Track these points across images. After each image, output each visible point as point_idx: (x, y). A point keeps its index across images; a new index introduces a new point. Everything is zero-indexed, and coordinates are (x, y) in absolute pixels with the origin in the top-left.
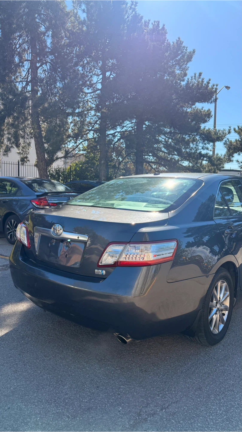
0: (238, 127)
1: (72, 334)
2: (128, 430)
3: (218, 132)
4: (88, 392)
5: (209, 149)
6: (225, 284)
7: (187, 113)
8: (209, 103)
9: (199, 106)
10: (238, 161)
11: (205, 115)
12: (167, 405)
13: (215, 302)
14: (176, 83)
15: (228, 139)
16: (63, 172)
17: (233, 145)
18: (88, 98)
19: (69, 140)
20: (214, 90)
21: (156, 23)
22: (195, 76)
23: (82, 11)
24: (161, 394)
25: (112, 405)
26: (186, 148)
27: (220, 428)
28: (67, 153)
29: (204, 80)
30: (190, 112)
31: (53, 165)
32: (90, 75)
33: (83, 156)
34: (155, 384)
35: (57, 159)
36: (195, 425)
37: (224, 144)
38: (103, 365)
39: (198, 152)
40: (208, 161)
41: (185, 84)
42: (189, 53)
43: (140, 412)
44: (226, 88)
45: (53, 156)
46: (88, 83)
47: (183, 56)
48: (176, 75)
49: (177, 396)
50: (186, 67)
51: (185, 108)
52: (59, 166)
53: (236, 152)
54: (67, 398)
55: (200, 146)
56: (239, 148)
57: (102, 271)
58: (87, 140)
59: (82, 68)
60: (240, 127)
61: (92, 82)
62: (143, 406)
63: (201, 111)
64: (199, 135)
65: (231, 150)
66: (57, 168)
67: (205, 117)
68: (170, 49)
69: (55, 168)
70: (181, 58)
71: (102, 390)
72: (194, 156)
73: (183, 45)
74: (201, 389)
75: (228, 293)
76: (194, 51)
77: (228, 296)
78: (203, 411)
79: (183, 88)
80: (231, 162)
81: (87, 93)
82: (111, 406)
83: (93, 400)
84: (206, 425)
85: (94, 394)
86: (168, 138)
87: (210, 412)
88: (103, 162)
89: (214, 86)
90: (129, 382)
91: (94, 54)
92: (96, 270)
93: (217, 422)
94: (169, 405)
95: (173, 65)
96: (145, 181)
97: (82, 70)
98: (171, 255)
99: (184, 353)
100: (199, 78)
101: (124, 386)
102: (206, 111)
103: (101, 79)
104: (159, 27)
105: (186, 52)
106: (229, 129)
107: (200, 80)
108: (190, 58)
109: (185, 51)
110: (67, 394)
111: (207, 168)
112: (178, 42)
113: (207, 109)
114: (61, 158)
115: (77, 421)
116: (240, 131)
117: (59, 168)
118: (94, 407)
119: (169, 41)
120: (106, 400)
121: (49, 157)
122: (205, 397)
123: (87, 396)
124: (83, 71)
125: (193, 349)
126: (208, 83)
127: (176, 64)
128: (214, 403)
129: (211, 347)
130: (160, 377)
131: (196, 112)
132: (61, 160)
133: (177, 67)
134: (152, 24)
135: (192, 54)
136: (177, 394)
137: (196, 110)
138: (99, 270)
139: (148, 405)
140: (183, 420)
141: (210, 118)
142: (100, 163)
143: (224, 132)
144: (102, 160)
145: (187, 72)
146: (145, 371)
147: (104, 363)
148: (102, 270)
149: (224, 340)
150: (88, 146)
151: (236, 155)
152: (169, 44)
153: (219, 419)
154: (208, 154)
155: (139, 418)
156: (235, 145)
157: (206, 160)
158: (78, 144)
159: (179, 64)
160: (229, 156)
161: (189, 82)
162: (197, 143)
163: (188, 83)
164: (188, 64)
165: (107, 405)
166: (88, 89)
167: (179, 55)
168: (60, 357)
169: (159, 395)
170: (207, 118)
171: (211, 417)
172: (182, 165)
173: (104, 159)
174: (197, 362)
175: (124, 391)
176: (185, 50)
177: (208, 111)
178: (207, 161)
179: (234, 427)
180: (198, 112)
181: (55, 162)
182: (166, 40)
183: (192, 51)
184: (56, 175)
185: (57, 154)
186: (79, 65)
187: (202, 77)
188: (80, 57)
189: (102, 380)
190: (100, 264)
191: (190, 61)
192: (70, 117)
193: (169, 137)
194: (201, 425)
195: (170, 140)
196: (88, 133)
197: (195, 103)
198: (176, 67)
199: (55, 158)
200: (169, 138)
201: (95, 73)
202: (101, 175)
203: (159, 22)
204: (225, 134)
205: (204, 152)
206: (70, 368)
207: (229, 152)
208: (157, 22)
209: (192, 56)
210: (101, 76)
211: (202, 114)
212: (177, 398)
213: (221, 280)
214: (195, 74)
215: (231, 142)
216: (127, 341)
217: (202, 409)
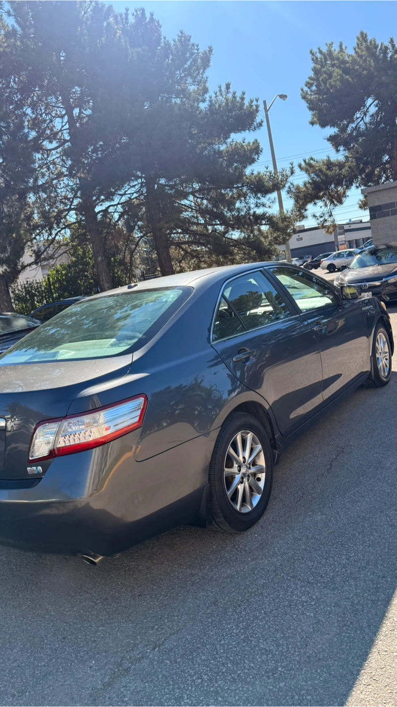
0: (305, 161)
1: (36, 564)
2: (100, 691)
3: (274, 175)
4: (48, 650)
5: (267, 206)
6: (250, 436)
7: (220, 153)
8: (251, 131)
9: (236, 138)
10: (314, 216)
11: (251, 151)
12: (163, 639)
13: (237, 466)
14: (192, 106)
15: (292, 184)
16: (38, 288)
17: (302, 191)
18: (54, 157)
19: (38, 231)
20: (254, 107)
21: (138, 13)
22: (220, 91)
23: (6, 14)
24: (157, 625)
25: (81, 660)
26: (231, 210)
27: (233, 655)
28: (38, 254)
29: (236, 94)
30: (225, 151)
31: (20, 279)
32: (48, 118)
33: (66, 254)
34: (151, 612)
35: (24, 267)
36: (198, 659)
37: (288, 193)
38: (76, 601)
39: (252, 212)
40: (269, 224)
41: (207, 106)
42: (203, 54)
43: (121, 661)
44: (281, 98)
45: (16, 265)
46: (48, 132)
47: (195, 61)
48: (190, 94)
49: (180, 622)
50: (202, 77)
51: (216, 145)
52: (28, 280)
53: (310, 202)
54: (16, 666)
55: (252, 202)
56: (311, 195)
57: (37, 468)
58: (68, 226)
59: (32, 109)
60: (307, 161)
61: (55, 130)
62: (128, 650)
63: (242, 146)
64: (245, 186)
65: (301, 200)
66: (25, 283)
67: (251, 154)
68: (172, 51)
69: (22, 283)
70: (191, 64)
71: (70, 640)
72: (245, 221)
73: (192, 41)
74: (217, 603)
75: (259, 447)
76: (211, 51)
77: (260, 451)
78: (213, 635)
79: (206, 113)
80: (305, 219)
81: (51, 150)
82: (80, 663)
83: (54, 660)
84: (214, 655)
85: (56, 651)
86: (200, 198)
87: (223, 635)
88: (100, 259)
89: (252, 102)
90: (112, 619)
91: (46, 82)
92: (28, 468)
93: (229, 647)
94: (165, 640)
95: (181, 78)
96: (111, 302)
97: (33, 112)
98: (137, 419)
99: (202, 552)
100: (228, 93)
101: (104, 626)
102: (251, 144)
103: (66, 123)
104: (146, 18)
105: (198, 53)
106: (291, 166)
107: (230, 96)
108: (206, 61)
109: (195, 51)
110: (15, 661)
111: (269, 237)
112: (181, 38)
113: (252, 141)
114: (30, 265)
115: (25, 699)
116: (307, 167)
117: (29, 283)
118: (54, 671)
119: (167, 38)
120: (73, 655)
121: (9, 268)
122: (220, 613)
123: (45, 656)
124: (34, 114)
125: (215, 543)
126: (242, 99)
127: (186, 76)
128: (231, 619)
129: (244, 534)
130: (160, 599)
131: (235, 148)
132: (31, 269)
133: (189, 80)
134: (133, 15)
135: (208, 54)
136: (181, 619)
137: (234, 145)
138: (33, 468)
139: (134, 647)
140: (182, 656)
141: (259, 153)
142: (95, 260)
143: (284, 173)
144: (98, 257)
145: (207, 85)
146: (139, 595)
147: (80, 598)
148: (37, 466)
149: (264, 518)
150: (72, 235)
151: (310, 207)
152: (169, 45)
153: (233, 642)
154: (266, 214)
155: (119, 670)
156: (304, 191)
157: (265, 224)
158: (53, 236)
159: (190, 75)
160: (299, 211)
161: (214, 102)
162: (245, 198)
163: (211, 105)
164: (205, 71)
165: (74, 662)
166: (51, 142)
167: (189, 60)
168: (13, 606)
169: (153, 628)
170: (255, 155)
171: (222, 642)
172: (232, 239)
173: (101, 254)
174: (219, 562)
175: (102, 635)
176: (196, 49)
177: (254, 143)
178: (267, 225)
179: (252, 649)
180: (238, 147)
181: (21, 274)
182: (161, 39)
183: (208, 49)
184: (26, 295)
185: (21, 259)
186: (26, 104)
187: (231, 90)
188: (25, 90)
189: (71, 625)
190: (31, 458)
191: (208, 66)
192: (31, 195)
193: (201, 196)
194: (206, 658)
195: (205, 202)
196: (67, 214)
197: (229, 135)
198: (186, 80)
199: (19, 267)
200: (202, 199)
201: (56, 114)
202: (103, 281)
203: (143, 10)
204: (287, 176)
205: (260, 211)
206: (25, 620)
207: (298, 203)
208: (140, 11)
209: (209, 57)
210: (66, 118)
211: (245, 150)
212: (179, 626)
213: (240, 432)
214: (220, 87)
215: (298, 188)
216: (96, 561)
217: (212, 633)
